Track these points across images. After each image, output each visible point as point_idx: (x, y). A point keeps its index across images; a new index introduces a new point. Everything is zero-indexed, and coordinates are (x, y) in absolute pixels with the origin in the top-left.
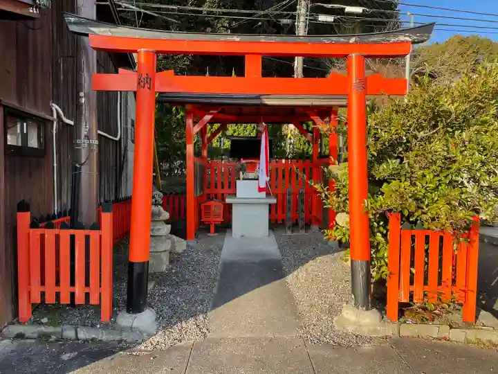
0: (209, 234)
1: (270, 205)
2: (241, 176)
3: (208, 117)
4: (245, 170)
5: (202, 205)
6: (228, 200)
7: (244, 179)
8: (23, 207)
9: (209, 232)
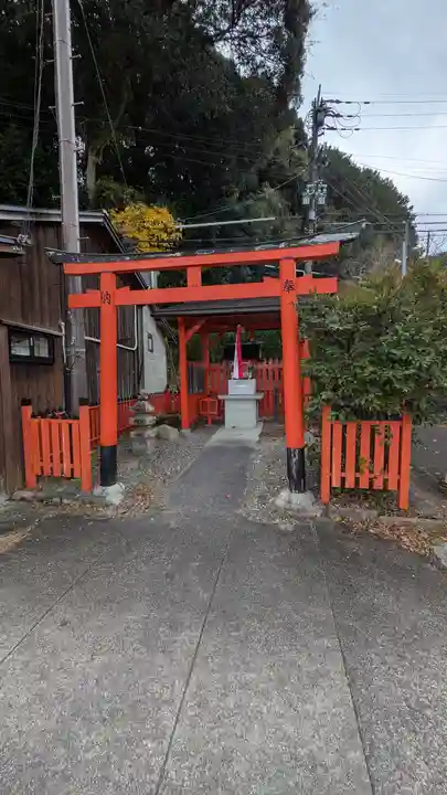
1: (257, 400)
3: (196, 328)
5: (200, 401)
6: (220, 397)
8: (26, 402)
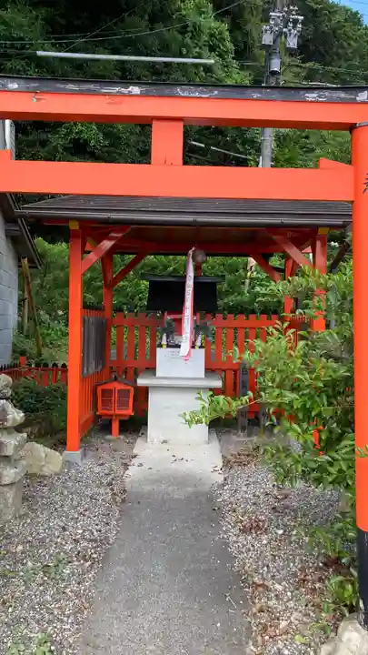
0: (109, 437)
2: (164, 342)
3: (107, 244)
4: (172, 332)
5: (99, 389)
6: (142, 382)
7: (168, 346)
9: (111, 433)
